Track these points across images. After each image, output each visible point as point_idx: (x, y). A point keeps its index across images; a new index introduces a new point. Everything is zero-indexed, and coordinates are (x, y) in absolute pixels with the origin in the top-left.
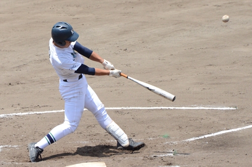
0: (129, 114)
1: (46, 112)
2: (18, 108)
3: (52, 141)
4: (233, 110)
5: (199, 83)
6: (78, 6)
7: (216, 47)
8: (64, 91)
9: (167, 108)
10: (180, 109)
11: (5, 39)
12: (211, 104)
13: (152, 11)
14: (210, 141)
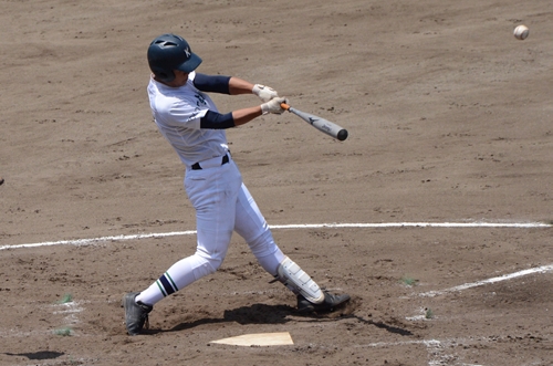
0: (339, 238)
1: (173, 233)
2: (118, 225)
3: (169, 288)
4: (545, 229)
5: (477, 175)
6: (237, 22)
7: (512, 103)
8: (194, 190)
9: (415, 224)
10: (439, 227)
11: (90, 90)
12: (502, 217)
13: (384, 32)
14: (500, 290)
